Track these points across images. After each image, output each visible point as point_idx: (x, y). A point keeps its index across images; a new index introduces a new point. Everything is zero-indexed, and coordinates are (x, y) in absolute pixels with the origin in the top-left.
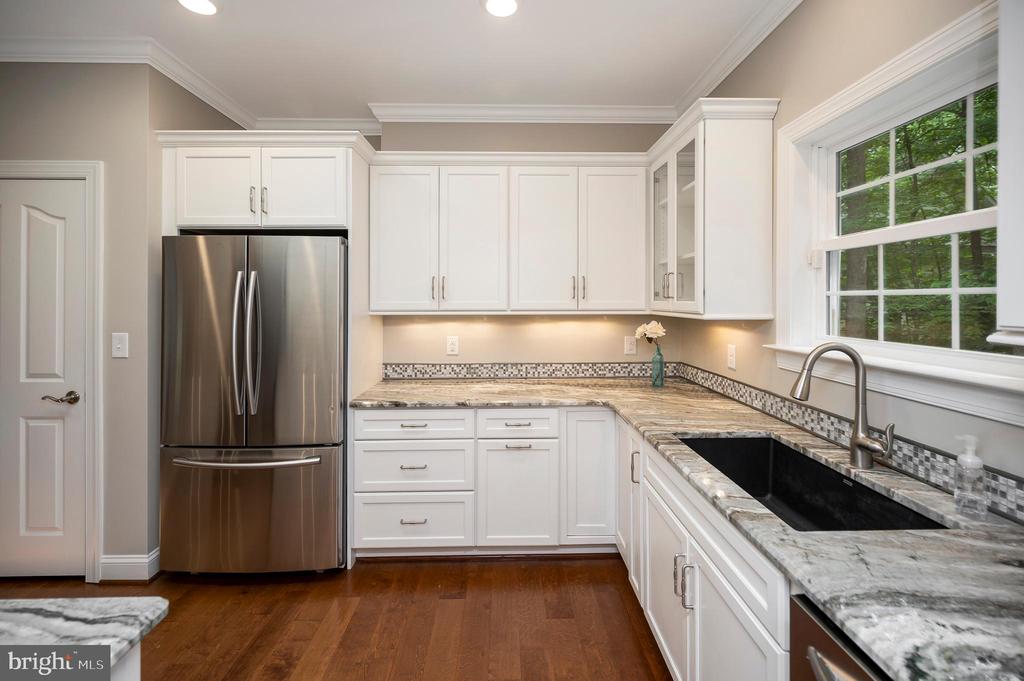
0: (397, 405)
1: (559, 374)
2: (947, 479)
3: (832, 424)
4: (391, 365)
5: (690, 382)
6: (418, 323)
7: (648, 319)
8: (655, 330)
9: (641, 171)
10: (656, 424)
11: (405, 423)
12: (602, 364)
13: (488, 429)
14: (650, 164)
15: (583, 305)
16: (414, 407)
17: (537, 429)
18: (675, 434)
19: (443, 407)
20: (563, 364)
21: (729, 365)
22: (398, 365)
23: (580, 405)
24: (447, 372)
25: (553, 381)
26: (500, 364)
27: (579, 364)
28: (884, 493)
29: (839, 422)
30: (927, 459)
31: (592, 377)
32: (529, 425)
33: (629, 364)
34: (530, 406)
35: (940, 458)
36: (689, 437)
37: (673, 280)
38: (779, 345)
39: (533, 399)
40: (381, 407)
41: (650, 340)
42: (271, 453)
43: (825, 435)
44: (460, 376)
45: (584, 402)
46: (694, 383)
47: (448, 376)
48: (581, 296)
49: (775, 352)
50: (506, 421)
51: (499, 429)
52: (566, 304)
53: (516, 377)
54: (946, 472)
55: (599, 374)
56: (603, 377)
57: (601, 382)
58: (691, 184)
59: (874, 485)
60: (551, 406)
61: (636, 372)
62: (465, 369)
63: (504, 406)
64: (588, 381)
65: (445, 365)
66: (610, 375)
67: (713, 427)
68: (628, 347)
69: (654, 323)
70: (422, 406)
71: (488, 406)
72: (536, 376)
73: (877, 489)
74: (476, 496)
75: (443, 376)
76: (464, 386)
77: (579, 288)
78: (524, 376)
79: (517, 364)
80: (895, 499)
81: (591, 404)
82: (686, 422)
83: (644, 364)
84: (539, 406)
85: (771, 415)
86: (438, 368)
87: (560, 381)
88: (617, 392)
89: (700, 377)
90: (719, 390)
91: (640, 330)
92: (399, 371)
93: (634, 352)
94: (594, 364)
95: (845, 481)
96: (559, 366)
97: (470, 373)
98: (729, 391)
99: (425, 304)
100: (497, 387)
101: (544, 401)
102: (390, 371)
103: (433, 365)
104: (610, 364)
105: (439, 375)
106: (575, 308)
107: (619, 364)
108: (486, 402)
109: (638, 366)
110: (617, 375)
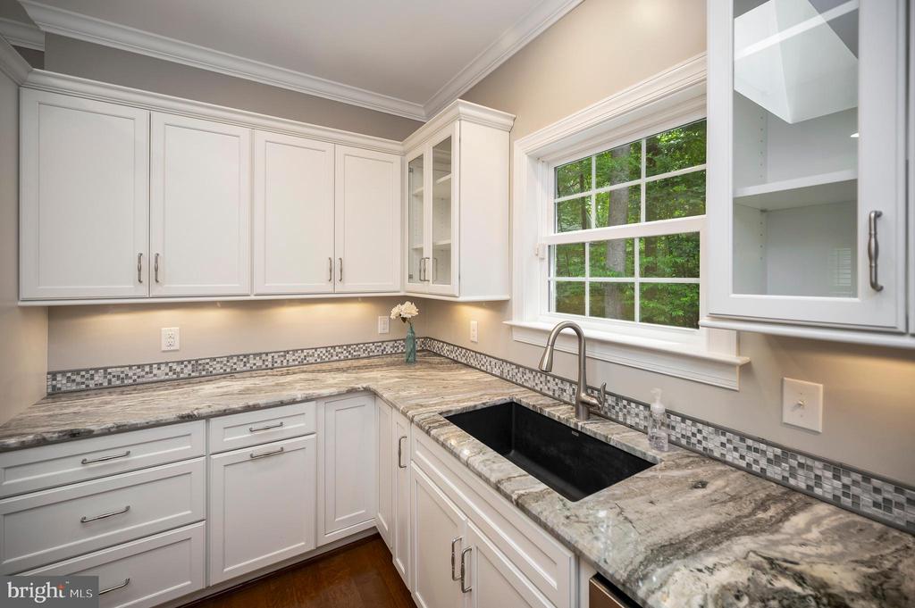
0: (74, 435)
1: (311, 360)
2: (637, 420)
3: (557, 384)
4: (63, 373)
5: (436, 354)
6: (112, 313)
7: (402, 300)
8: (409, 310)
9: (398, 159)
10: (422, 406)
11: (89, 458)
12: (357, 345)
13: (225, 440)
14: (405, 154)
15: (339, 287)
16: (108, 432)
17: (291, 427)
18: (440, 414)
19: (159, 424)
20: (316, 349)
21: (472, 339)
22: (77, 372)
23: (340, 394)
24: (161, 374)
25: (305, 368)
26: (238, 356)
27: (334, 347)
28: (604, 440)
29: (562, 383)
30: (625, 407)
31: (346, 359)
32: (281, 425)
33: (383, 342)
34: (282, 404)
35: (633, 405)
36: (453, 414)
37: (429, 265)
38: (515, 322)
39: (285, 395)
40: (41, 443)
41: (404, 319)
43: (551, 393)
44: (182, 376)
45: (344, 389)
46: (440, 355)
47: (163, 378)
48: (338, 277)
49: (512, 327)
50: (250, 426)
51: (243, 436)
52: (321, 286)
53: (259, 368)
54: (637, 415)
55: (353, 355)
56: (358, 358)
57: (355, 363)
58: (447, 177)
59: (595, 434)
60: (307, 400)
61: (389, 350)
62: (190, 367)
63: (248, 409)
64: (342, 364)
65: (159, 364)
66: (364, 355)
67: (469, 400)
68: (382, 327)
69: (408, 304)
70: (121, 429)
71: (225, 413)
72: (285, 364)
73: (598, 437)
74: (207, 526)
75: (155, 379)
76: (187, 389)
77: (336, 270)
78: (270, 366)
79: (261, 354)
80: (612, 443)
81: (352, 391)
82: (447, 398)
83: (395, 341)
84: (294, 402)
85: (508, 380)
86: (147, 369)
87: (313, 367)
88: (375, 374)
89: (446, 350)
90: (463, 361)
91: (395, 311)
92: (78, 379)
93: (387, 331)
94: (348, 346)
95: (573, 432)
96: (311, 352)
97: (199, 371)
98: (472, 361)
99: (127, 288)
100: (235, 385)
101: (299, 395)
102: (61, 382)
103: (139, 367)
104: (364, 344)
105: (150, 378)
106: (331, 290)
107: (373, 343)
108: (224, 408)
109: (391, 344)
110: (371, 354)
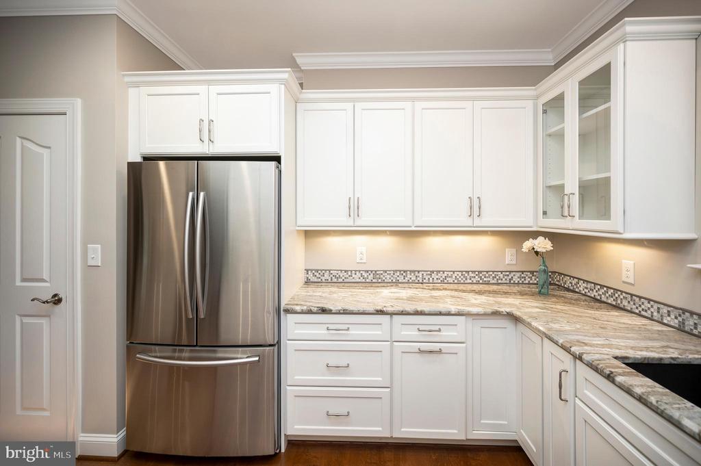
0: (324, 311)
1: (450, 280)
4: (312, 270)
5: (568, 290)
6: (334, 236)
7: (535, 235)
8: (543, 245)
9: (530, 103)
10: (586, 344)
11: (331, 327)
12: (487, 272)
13: (402, 333)
14: (537, 97)
15: (478, 222)
16: (338, 313)
18: (616, 358)
19: (364, 313)
20: (454, 272)
21: (624, 279)
22: (317, 271)
23: (485, 314)
24: (357, 277)
25: (446, 286)
26: (400, 271)
27: (468, 272)
31: (478, 283)
32: (440, 330)
33: (510, 272)
34: (440, 314)
36: (630, 362)
37: (575, 200)
39: (441, 307)
40: (310, 312)
41: (537, 253)
42: (215, 352)
44: (367, 280)
45: (489, 310)
46: (573, 291)
47: (358, 280)
48: (476, 212)
50: (418, 327)
51: (412, 333)
52: (463, 221)
53: (413, 282)
55: (483, 280)
56: (488, 283)
57: (486, 288)
60: (459, 314)
61: (516, 279)
62: (372, 275)
63: (417, 313)
64: (475, 287)
65: (356, 271)
66: (493, 282)
67: (647, 349)
68: (509, 258)
69: (541, 239)
70: (345, 312)
71: (402, 313)
72: (431, 281)
74: (391, 393)
75: (353, 280)
76: (371, 290)
77: (475, 207)
78: (421, 281)
79: (415, 271)
81: (496, 314)
82: (614, 342)
83: (523, 272)
84: (449, 314)
86: (349, 273)
87: (452, 286)
88: (510, 300)
89: (582, 287)
90: (610, 301)
91: (527, 245)
92: (318, 275)
93: (514, 262)
94: (480, 272)
96: (450, 274)
97: (375, 279)
98: (626, 304)
99: (341, 219)
100: (404, 293)
101: (453, 309)
102: (310, 276)
103: (345, 271)
104: (493, 272)
105: (350, 279)
106: (471, 224)
107: (502, 272)
108: (401, 309)
109: (518, 274)
110: (500, 281)
